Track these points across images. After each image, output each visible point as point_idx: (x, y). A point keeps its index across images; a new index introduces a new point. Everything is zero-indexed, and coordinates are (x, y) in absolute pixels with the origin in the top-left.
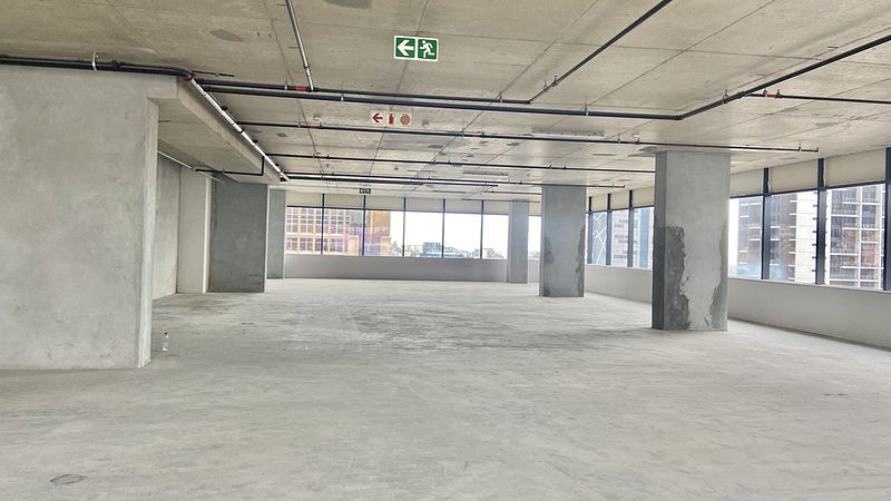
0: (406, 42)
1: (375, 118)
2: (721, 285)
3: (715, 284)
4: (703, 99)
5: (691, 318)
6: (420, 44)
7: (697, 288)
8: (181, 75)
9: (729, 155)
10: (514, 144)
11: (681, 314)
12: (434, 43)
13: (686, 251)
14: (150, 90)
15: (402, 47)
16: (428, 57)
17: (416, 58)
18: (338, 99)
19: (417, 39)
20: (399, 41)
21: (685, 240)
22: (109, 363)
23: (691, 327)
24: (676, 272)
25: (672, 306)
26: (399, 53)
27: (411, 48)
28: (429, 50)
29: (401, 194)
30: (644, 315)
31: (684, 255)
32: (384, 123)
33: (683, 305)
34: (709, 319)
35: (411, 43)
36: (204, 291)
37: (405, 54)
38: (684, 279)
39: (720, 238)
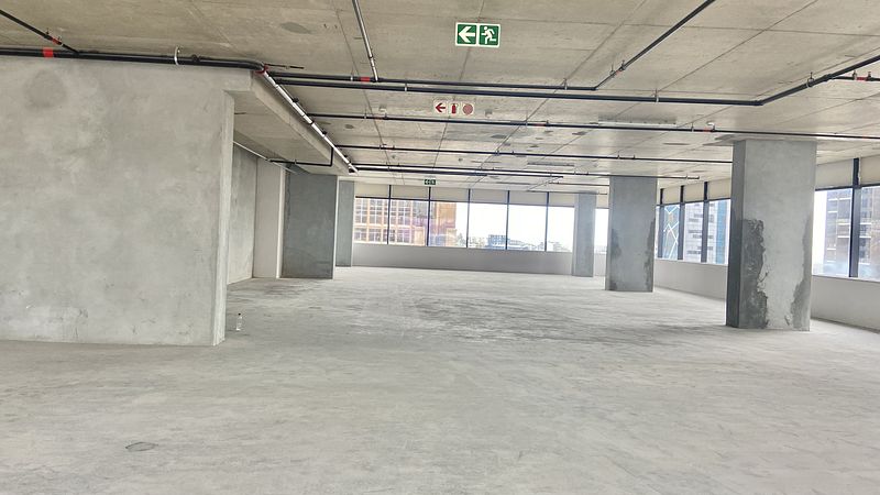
0: (467, 28)
1: (438, 108)
2: (803, 283)
4: (785, 82)
5: (769, 316)
6: (482, 30)
7: (777, 286)
8: (254, 67)
9: (815, 144)
10: (580, 134)
11: (759, 312)
12: (496, 29)
13: (765, 246)
14: (226, 84)
15: (464, 34)
16: (489, 43)
17: (477, 44)
18: (402, 89)
19: (478, 25)
20: (461, 28)
21: (765, 234)
22: (188, 340)
23: (770, 326)
24: (754, 267)
25: (748, 304)
26: (460, 40)
27: (473, 35)
28: (490, 36)
29: (466, 186)
30: (718, 312)
31: (763, 250)
32: (447, 113)
33: (761, 303)
34: (790, 318)
35: (473, 29)
36: (278, 277)
37: (467, 40)
38: (762, 275)
39: (803, 232)
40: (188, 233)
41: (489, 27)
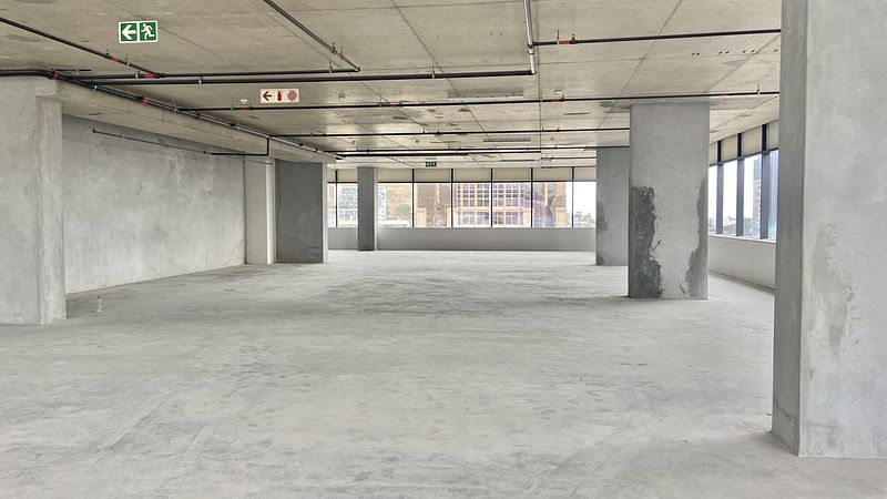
0: (129, 27)
1: (265, 96)
2: (699, 248)
3: (693, 247)
5: (663, 285)
6: (142, 28)
7: (671, 252)
9: (707, 106)
11: (652, 281)
12: (153, 25)
13: (655, 212)
15: (126, 32)
16: (149, 38)
17: (138, 41)
18: (196, 82)
19: (138, 23)
20: (123, 26)
21: (655, 202)
23: (664, 295)
24: (645, 236)
25: (641, 273)
26: (124, 38)
27: (133, 32)
28: (149, 32)
31: (654, 218)
32: (273, 100)
33: (654, 272)
34: (686, 286)
35: (134, 27)
36: (270, 261)
37: (129, 38)
38: (654, 244)
39: (697, 197)
40: (14, 225)
41: (147, 24)
